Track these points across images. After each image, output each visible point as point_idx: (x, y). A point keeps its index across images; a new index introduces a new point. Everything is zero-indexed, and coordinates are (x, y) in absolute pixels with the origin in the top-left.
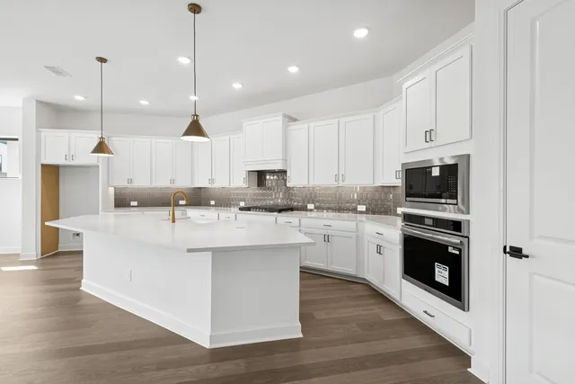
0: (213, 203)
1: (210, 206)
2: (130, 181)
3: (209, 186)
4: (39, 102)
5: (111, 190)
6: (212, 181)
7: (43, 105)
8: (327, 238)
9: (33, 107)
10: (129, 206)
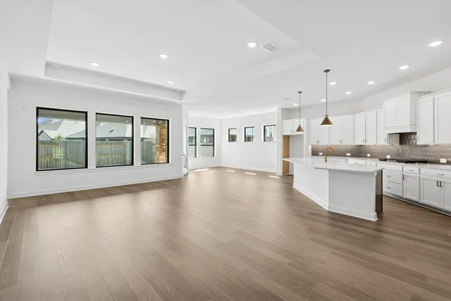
0: (369, 155)
1: (367, 157)
2: (318, 142)
3: (364, 144)
4: (282, 109)
5: (310, 147)
6: (365, 141)
7: (284, 110)
8: (439, 184)
9: (280, 111)
10: (319, 155)
